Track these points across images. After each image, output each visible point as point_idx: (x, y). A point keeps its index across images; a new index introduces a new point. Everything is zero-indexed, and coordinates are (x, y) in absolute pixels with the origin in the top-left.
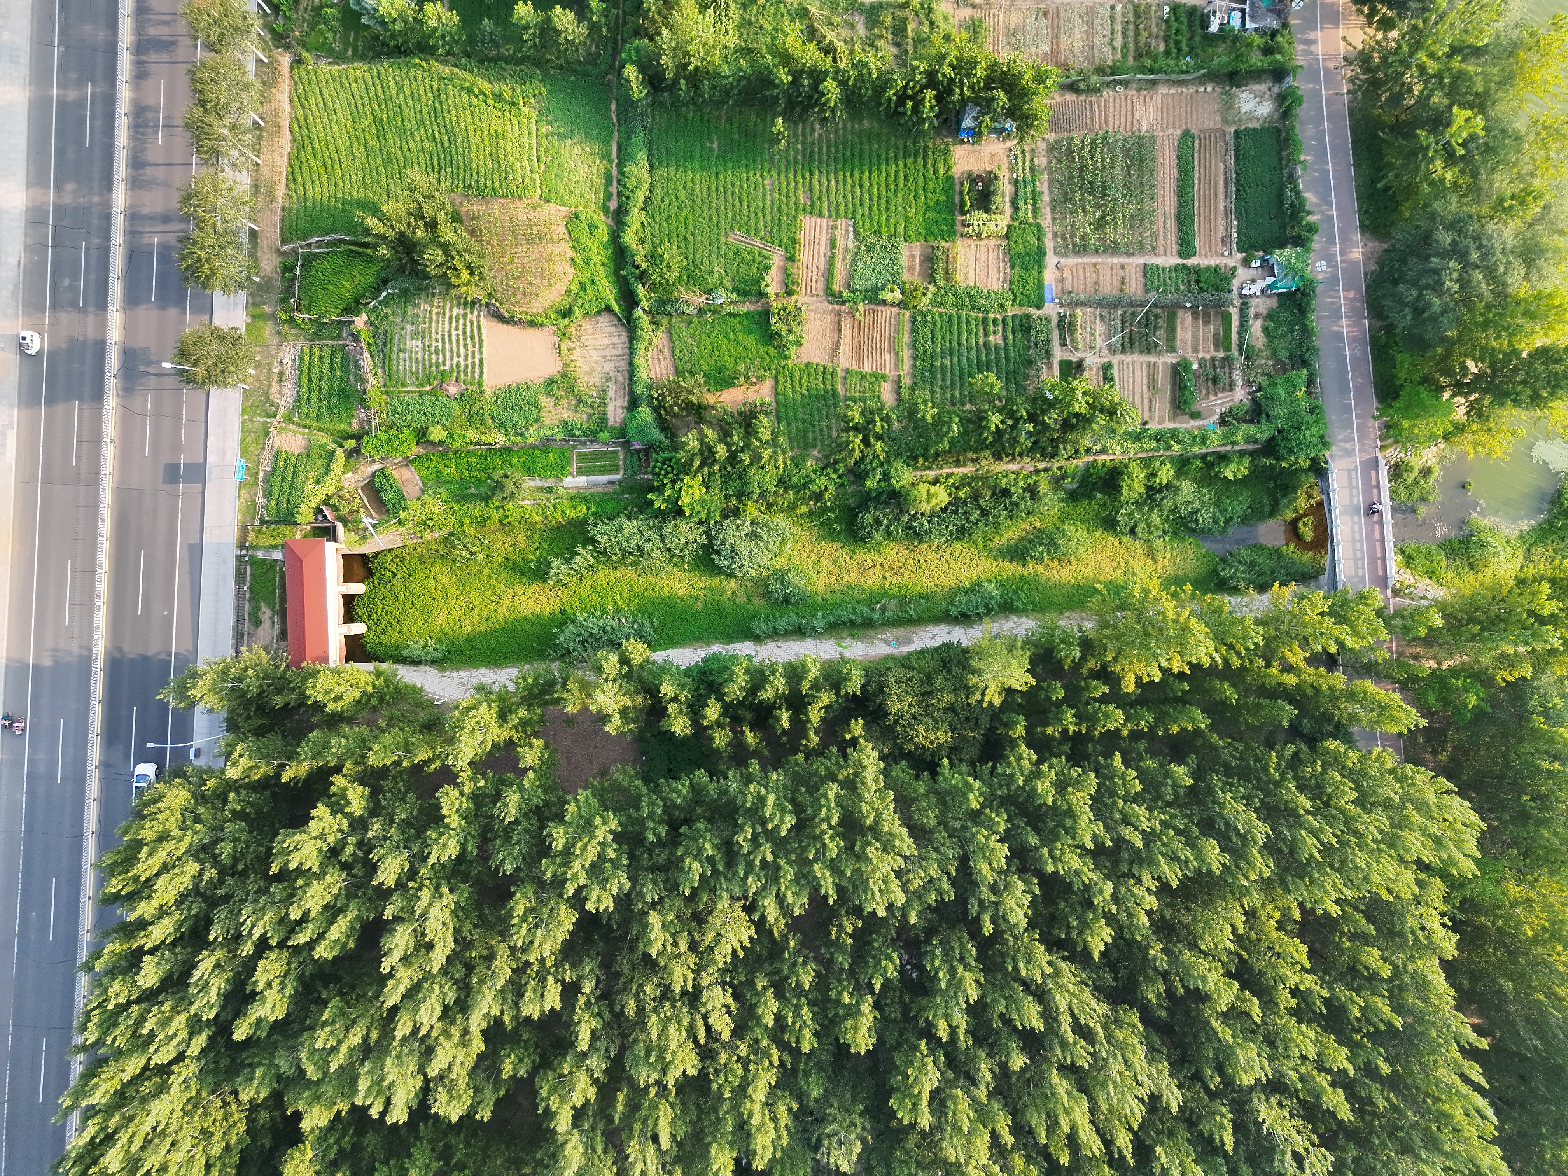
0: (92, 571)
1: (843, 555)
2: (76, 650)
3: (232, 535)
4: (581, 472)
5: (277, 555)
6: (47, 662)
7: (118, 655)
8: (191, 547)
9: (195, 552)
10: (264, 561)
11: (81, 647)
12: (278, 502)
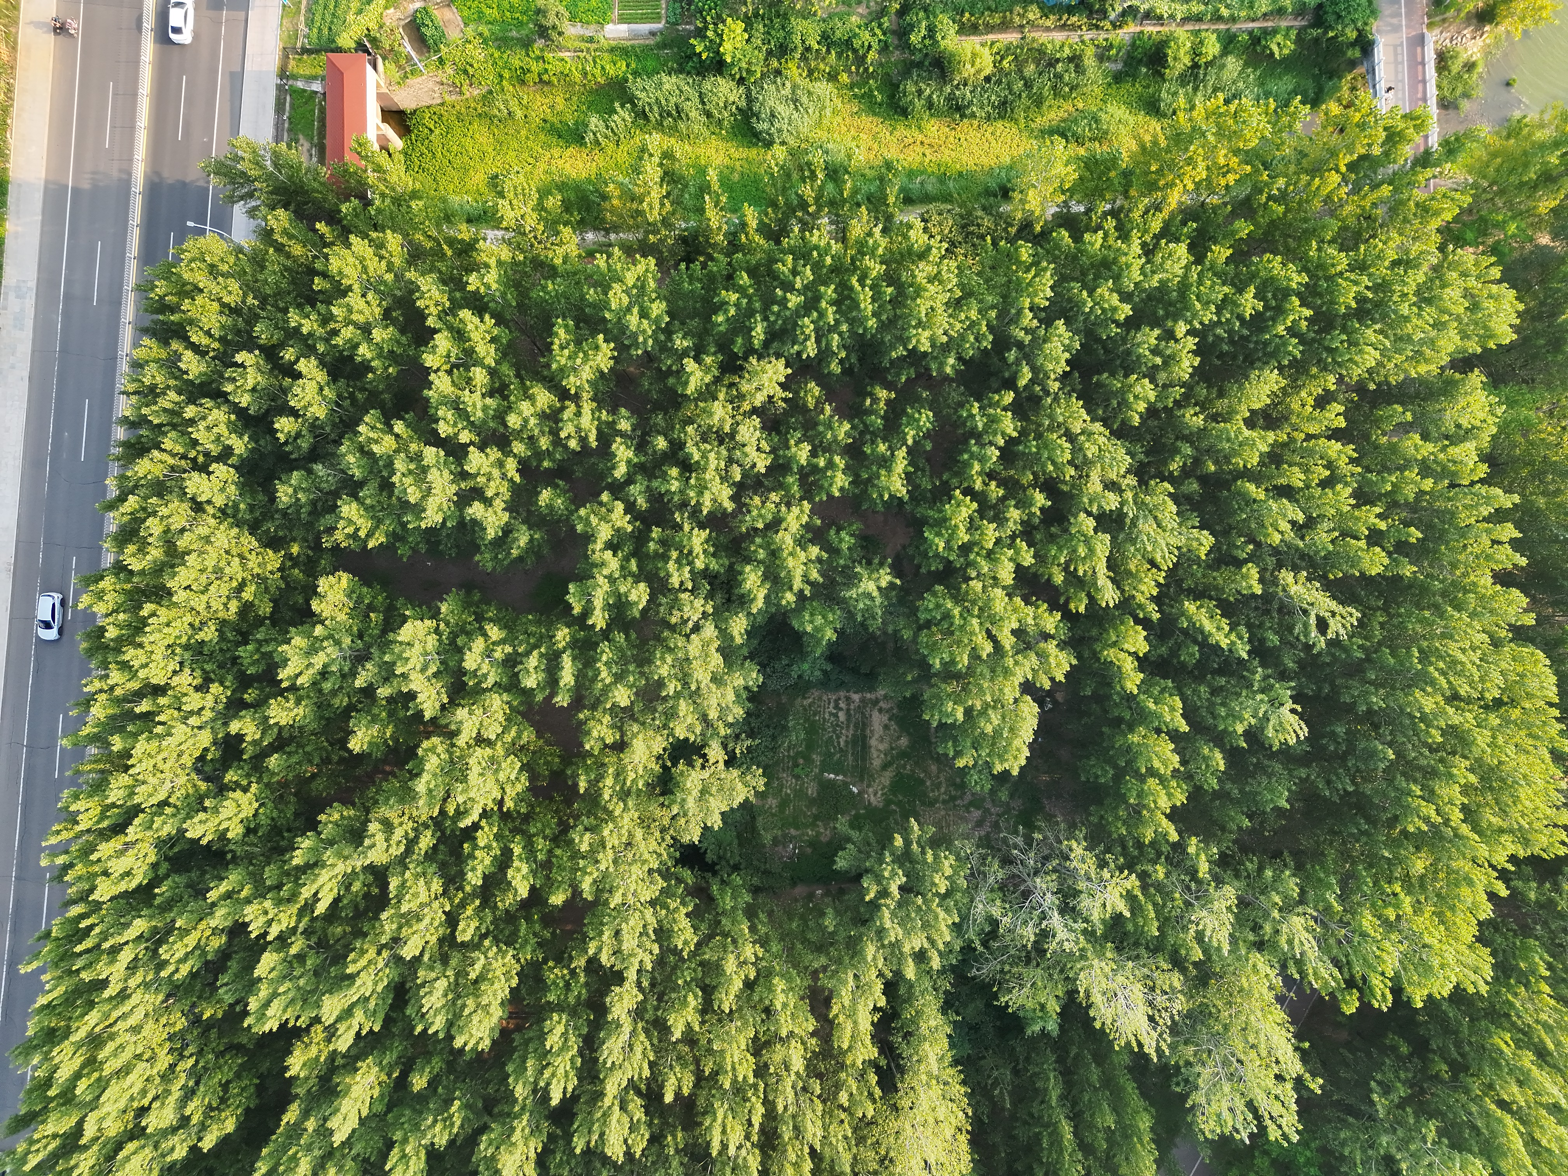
0: (134, 95)
1: (884, 131)
2: (115, 174)
3: (272, 63)
4: (622, 20)
5: (317, 87)
6: (86, 185)
7: (157, 180)
8: (232, 75)
9: (236, 80)
10: (304, 91)
11: (121, 171)
12: (320, 29)
